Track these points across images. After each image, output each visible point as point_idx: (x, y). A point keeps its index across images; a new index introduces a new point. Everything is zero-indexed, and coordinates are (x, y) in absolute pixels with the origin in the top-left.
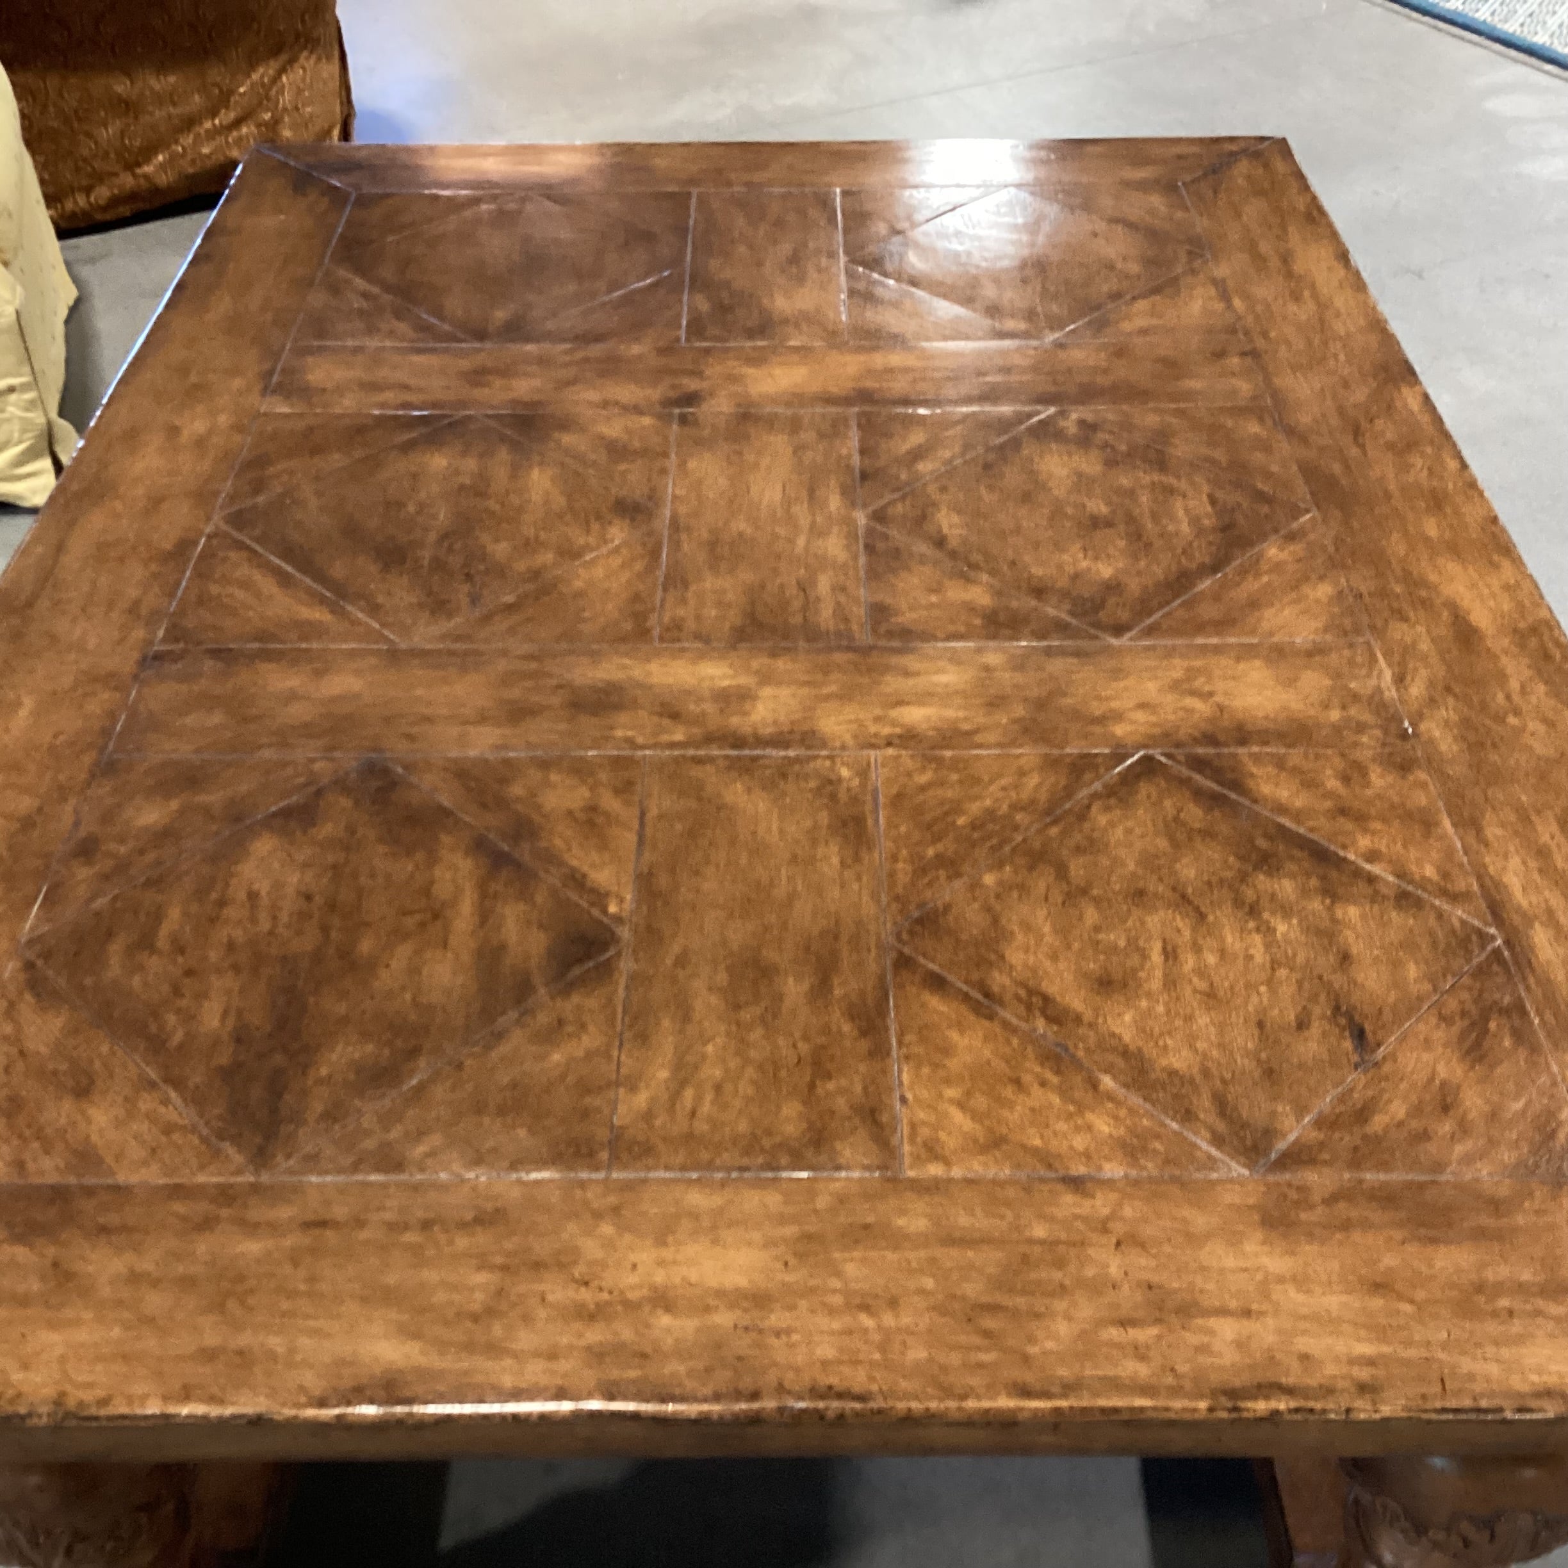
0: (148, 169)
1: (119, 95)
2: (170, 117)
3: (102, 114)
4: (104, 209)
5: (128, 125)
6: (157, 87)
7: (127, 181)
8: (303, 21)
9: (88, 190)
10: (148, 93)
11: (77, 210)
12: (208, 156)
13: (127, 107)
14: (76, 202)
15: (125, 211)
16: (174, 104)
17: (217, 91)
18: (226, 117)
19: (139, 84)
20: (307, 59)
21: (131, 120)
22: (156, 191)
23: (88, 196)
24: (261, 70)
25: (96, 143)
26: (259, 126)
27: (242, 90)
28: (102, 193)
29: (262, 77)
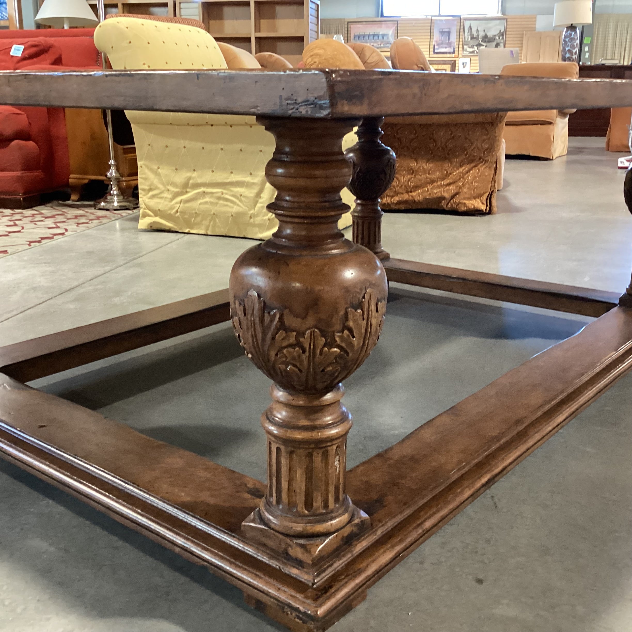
0: (414, 194)
1: (411, 167)
2: (427, 178)
3: (404, 172)
4: (396, 204)
5: (412, 178)
6: (425, 167)
7: (405, 197)
8: (484, 154)
9: (392, 197)
10: (421, 168)
11: (386, 203)
12: (436, 194)
13: (412, 172)
14: (387, 200)
15: (402, 207)
16: (429, 174)
17: (446, 172)
18: (447, 181)
19: (419, 165)
20: (481, 166)
21: (413, 176)
22: (414, 202)
23: (391, 199)
24: (463, 168)
25: (399, 181)
26: (456, 187)
27: (454, 174)
28: (396, 199)
29: (463, 170)
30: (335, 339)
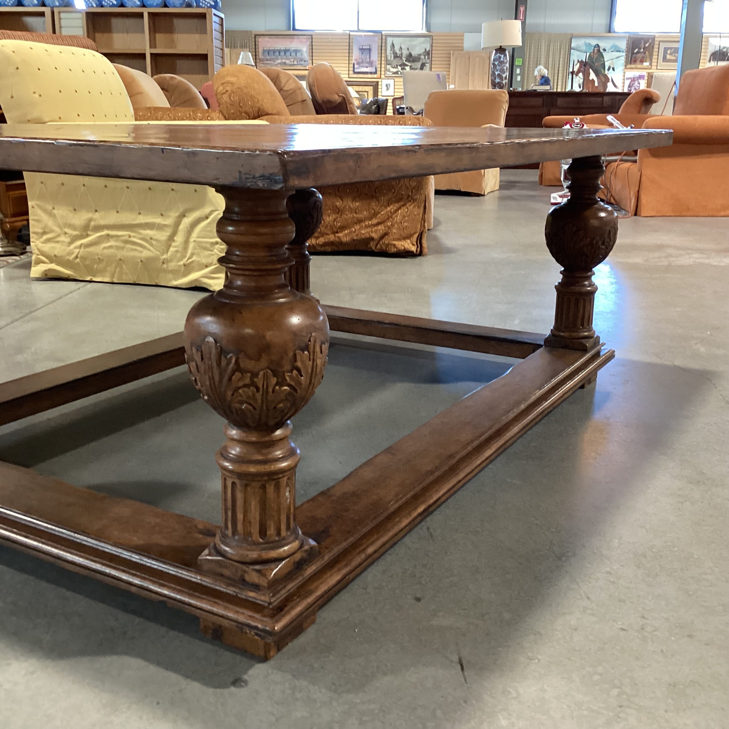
0: (340, 235)
1: (337, 206)
2: (353, 217)
3: (329, 212)
4: (322, 246)
5: (337, 218)
6: (352, 206)
7: (332, 238)
8: (412, 192)
9: (318, 238)
10: (347, 207)
11: (311, 245)
12: (363, 234)
13: (338, 211)
14: (311, 242)
15: (329, 249)
16: (356, 213)
17: (373, 211)
18: (374, 221)
19: (345, 204)
20: (410, 205)
21: (339, 216)
22: (341, 243)
23: (317, 241)
24: (392, 207)
25: (325, 222)
26: (385, 227)
27: (382, 213)
28: (321, 240)
29: (391, 209)
30: (285, 378)
